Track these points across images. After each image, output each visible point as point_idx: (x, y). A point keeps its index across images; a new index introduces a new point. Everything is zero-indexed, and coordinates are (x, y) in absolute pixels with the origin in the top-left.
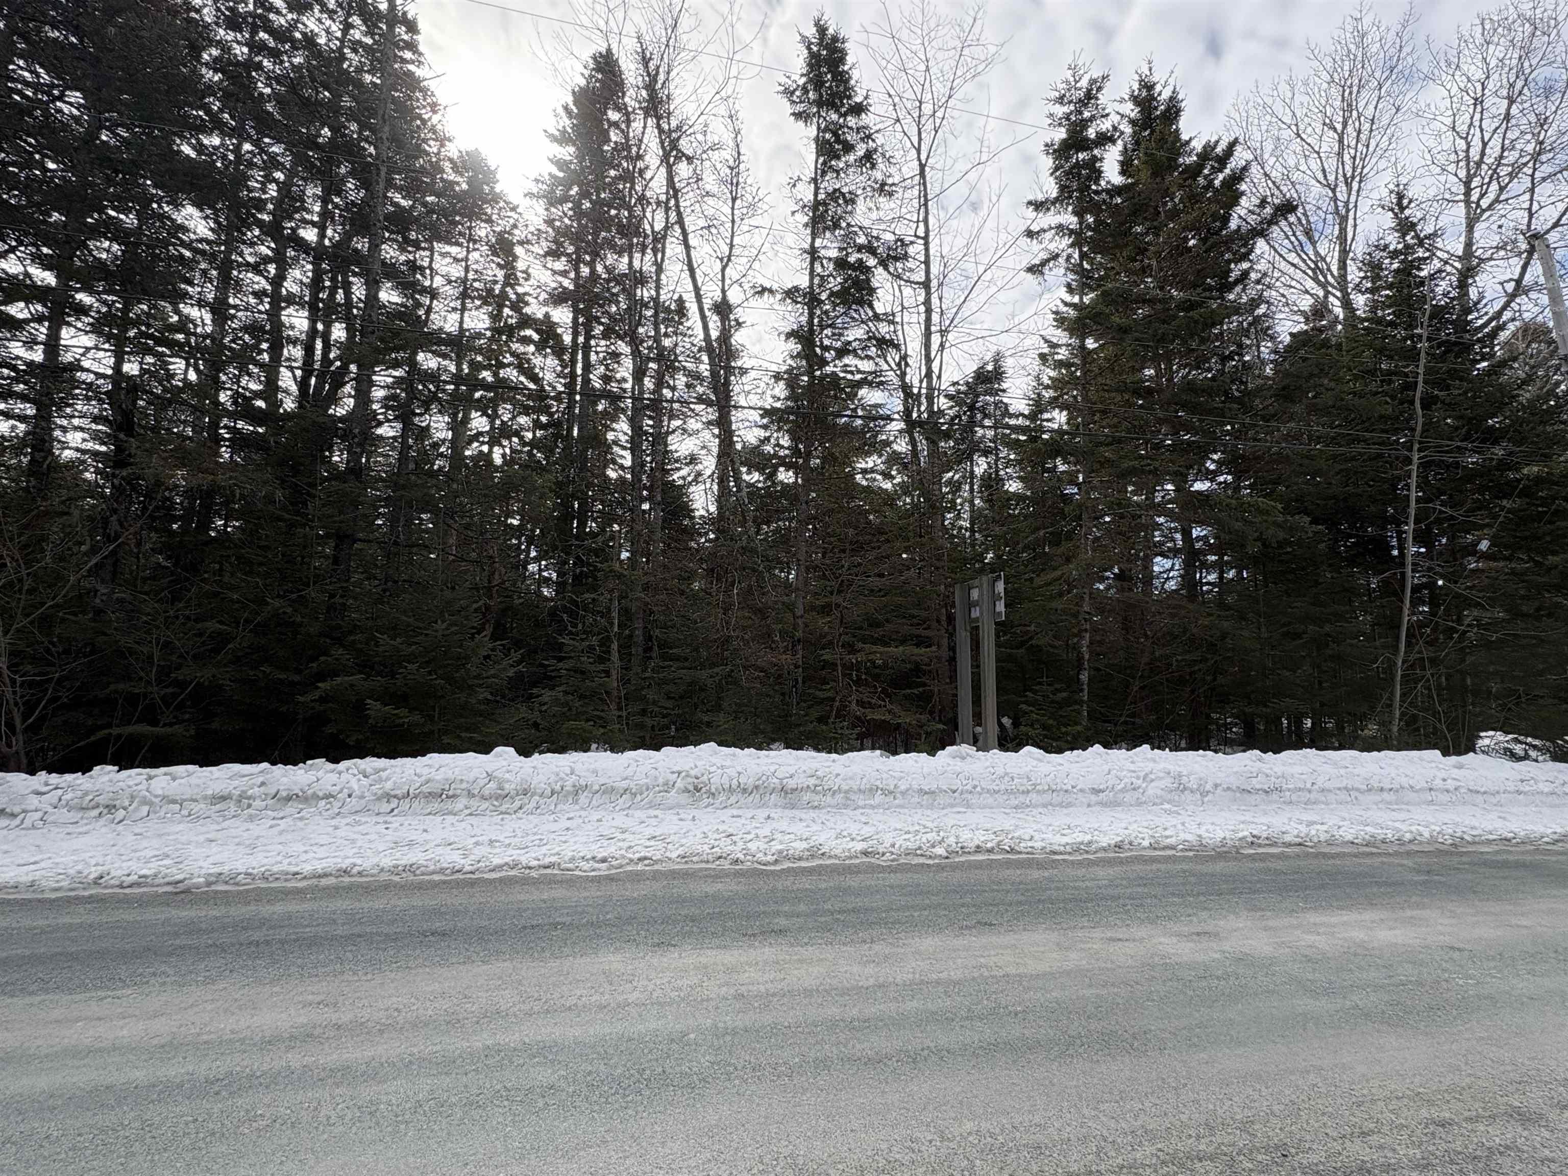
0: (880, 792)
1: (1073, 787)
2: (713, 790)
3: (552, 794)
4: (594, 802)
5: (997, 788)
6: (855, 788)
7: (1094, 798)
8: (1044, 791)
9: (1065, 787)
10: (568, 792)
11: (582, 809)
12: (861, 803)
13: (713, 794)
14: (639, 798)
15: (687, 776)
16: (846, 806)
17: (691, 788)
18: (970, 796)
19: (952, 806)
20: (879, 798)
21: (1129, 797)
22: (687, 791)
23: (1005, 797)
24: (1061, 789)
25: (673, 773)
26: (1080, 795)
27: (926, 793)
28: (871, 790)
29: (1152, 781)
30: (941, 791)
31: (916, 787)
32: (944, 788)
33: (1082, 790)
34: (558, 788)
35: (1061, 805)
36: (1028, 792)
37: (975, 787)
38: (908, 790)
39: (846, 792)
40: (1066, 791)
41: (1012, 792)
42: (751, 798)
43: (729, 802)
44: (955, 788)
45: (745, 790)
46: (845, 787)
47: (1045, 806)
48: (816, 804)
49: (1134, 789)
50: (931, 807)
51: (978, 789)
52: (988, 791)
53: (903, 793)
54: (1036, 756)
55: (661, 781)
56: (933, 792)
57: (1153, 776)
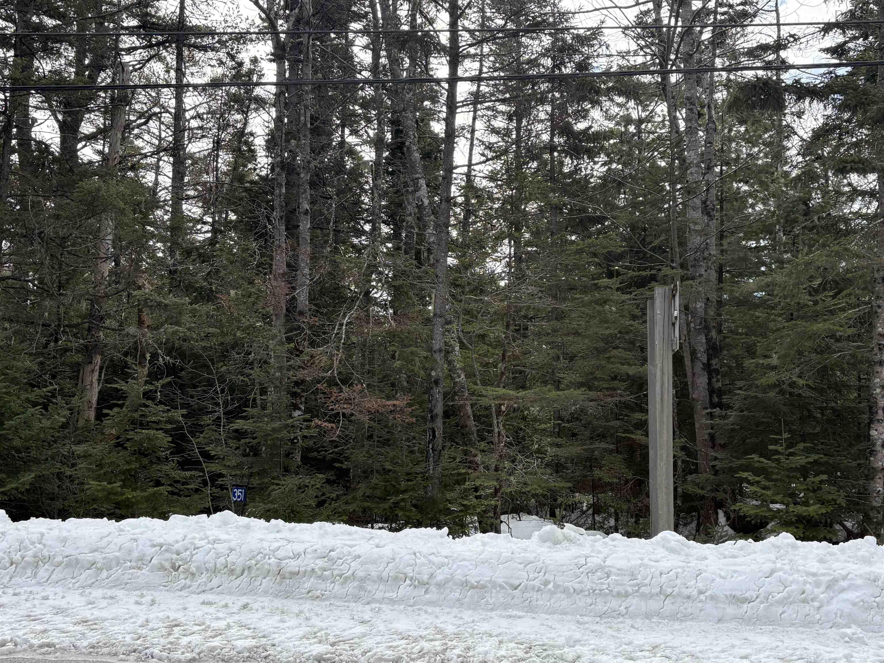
0: (408, 582)
1: (701, 592)
2: (193, 569)
3: (12, 564)
4: (53, 577)
5: (577, 586)
6: (374, 574)
7: (731, 610)
8: (652, 596)
9: (686, 592)
10: (28, 563)
11: (39, 584)
12: (379, 595)
13: (193, 574)
14: (105, 574)
15: (167, 551)
16: (357, 599)
17: (167, 565)
18: (535, 595)
19: (506, 607)
20: (404, 590)
21: (790, 612)
22: (162, 568)
23: (589, 601)
24: (679, 595)
25: (154, 546)
26: (709, 606)
27: (473, 587)
28: (396, 579)
29: (843, 590)
30: (494, 585)
31: (459, 576)
32: (500, 581)
33: (713, 598)
34: (17, 557)
35: (674, 617)
36: (627, 595)
37: (546, 583)
38: (447, 581)
39: (363, 580)
40: (689, 597)
41: (601, 594)
42: (238, 582)
43: (209, 586)
44: (517, 582)
45: (232, 571)
46: (360, 574)
47: (648, 616)
48: (318, 593)
49: (805, 601)
50: (474, 606)
51: (550, 586)
52: (565, 591)
53: (439, 585)
54: (673, 544)
55: (135, 554)
56: (483, 587)
57: (844, 584)
